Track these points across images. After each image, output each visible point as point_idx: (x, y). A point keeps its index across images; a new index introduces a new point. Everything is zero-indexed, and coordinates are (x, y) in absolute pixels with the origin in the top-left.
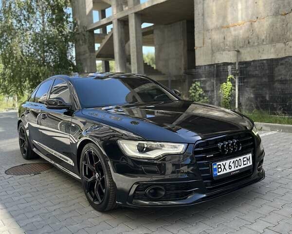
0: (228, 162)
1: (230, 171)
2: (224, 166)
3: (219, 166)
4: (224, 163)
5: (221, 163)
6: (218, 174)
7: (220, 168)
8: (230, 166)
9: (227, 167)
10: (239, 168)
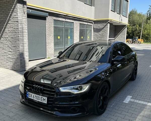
0: (33, 94)
1: (33, 99)
2: (31, 95)
3: (29, 94)
4: (31, 94)
5: (30, 93)
6: (29, 97)
7: (30, 95)
8: (33, 97)
9: (32, 96)
10: (38, 100)
